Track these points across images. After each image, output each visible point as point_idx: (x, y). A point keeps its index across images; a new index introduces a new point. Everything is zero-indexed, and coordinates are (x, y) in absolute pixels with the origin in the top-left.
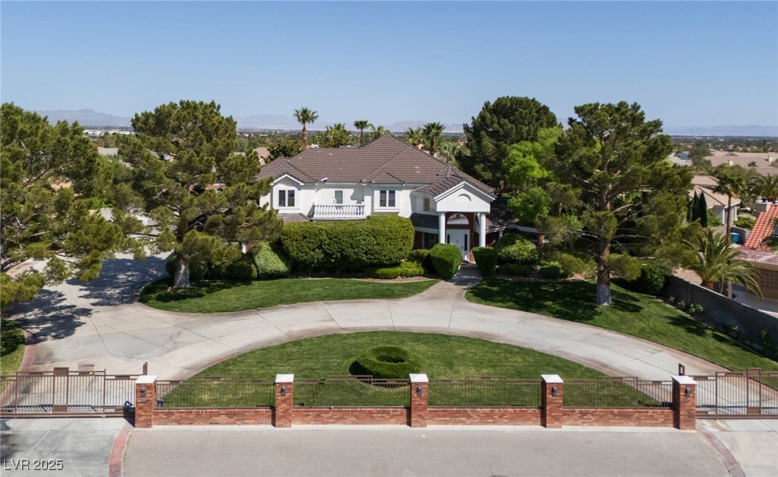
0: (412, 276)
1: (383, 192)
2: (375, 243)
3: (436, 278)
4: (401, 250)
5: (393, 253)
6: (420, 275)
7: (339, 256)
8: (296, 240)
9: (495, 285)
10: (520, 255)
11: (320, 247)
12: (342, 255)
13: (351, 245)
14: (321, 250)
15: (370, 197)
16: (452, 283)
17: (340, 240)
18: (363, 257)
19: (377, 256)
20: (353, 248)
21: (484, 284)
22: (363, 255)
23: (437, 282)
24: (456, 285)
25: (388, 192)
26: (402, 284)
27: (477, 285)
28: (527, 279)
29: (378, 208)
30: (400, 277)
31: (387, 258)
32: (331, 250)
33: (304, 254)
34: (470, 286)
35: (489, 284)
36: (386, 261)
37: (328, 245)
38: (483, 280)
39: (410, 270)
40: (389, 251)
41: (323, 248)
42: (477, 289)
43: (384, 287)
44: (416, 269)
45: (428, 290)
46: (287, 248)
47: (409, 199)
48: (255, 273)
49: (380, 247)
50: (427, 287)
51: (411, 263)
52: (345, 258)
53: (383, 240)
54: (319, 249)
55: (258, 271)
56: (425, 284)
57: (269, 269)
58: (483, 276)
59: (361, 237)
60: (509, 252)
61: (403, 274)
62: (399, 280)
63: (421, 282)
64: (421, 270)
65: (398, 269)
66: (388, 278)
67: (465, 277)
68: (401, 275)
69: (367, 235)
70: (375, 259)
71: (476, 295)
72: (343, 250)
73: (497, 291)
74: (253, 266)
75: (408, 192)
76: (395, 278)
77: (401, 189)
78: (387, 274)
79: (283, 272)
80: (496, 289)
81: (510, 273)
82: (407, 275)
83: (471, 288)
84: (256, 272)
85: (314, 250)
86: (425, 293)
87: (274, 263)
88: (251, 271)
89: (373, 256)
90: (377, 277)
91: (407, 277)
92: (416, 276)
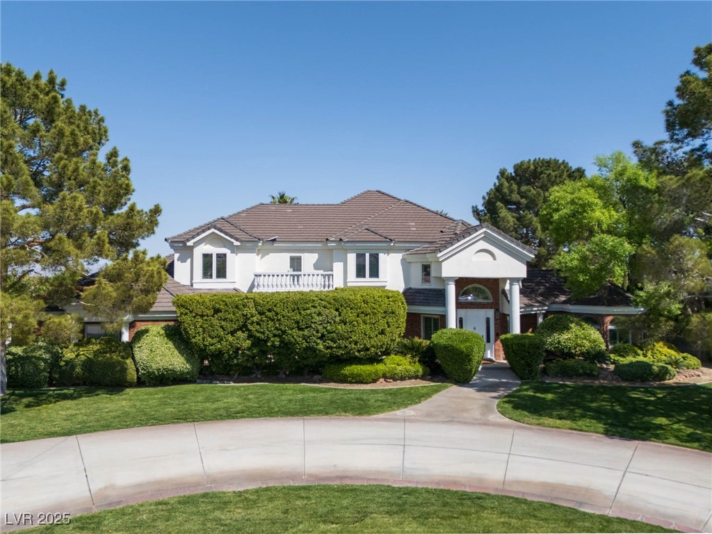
0: (402, 379)
1: (360, 257)
2: (338, 319)
3: (443, 382)
4: (382, 332)
5: (370, 338)
6: (416, 377)
7: (277, 343)
8: (202, 316)
9: (546, 391)
10: (578, 345)
11: (243, 328)
12: (281, 342)
13: (297, 322)
14: (246, 334)
15: (342, 263)
16: (470, 389)
17: (277, 314)
18: (317, 344)
19: (342, 343)
20: (300, 329)
21: (526, 390)
22: (319, 341)
23: (447, 387)
24: (479, 391)
25: (367, 255)
26: (384, 391)
27: (515, 391)
28: (597, 382)
29: (354, 281)
30: (382, 380)
31: (360, 346)
32: (263, 333)
33: (215, 340)
34: (501, 393)
35: (537, 390)
36: (359, 351)
37: (258, 324)
38: (523, 384)
39: (400, 368)
40: (363, 335)
41: (250, 331)
42: (518, 397)
43: (352, 396)
44: (409, 367)
45: (429, 399)
46: (185, 329)
47: (401, 267)
48: (132, 375)
49: (348, 328)
50: (427, 395)
51: (401, 358)
52: (286, 346)
53: (351, 316)
54: (243, 332)
55: (137, 370)
56: (425, 391)
57: (154, 366)
58: (521, 378)
59: (313, 310)
60: (559, 342)
61: (388, 375)
62: (381, 385)
63: (417, 388)
64: (418, 368)
65: (380, 367)
66: (361, 382)
67: (490, 380)
68: (385, 377)
69: (325, 307)
70: (339, 347)
71: (516, 407)
72: (284, 332)
73: (552, 401)
74: (129, 361)
75: (399, 256)
76: (374, 381)
77: (388, 251)
78: (360, 375)
79: (182, 373)
80: (550, 396)
81: (566, 373)
82: (394, 377)
83: (506, 397)
84: (134, 373)
85: (233, 333)
86: (425, 405)
87: (165, 356)
88: (124, 370)
89: (335, 342)
90: (344, 380)
91: (395, 380)
92: (410, 378)
